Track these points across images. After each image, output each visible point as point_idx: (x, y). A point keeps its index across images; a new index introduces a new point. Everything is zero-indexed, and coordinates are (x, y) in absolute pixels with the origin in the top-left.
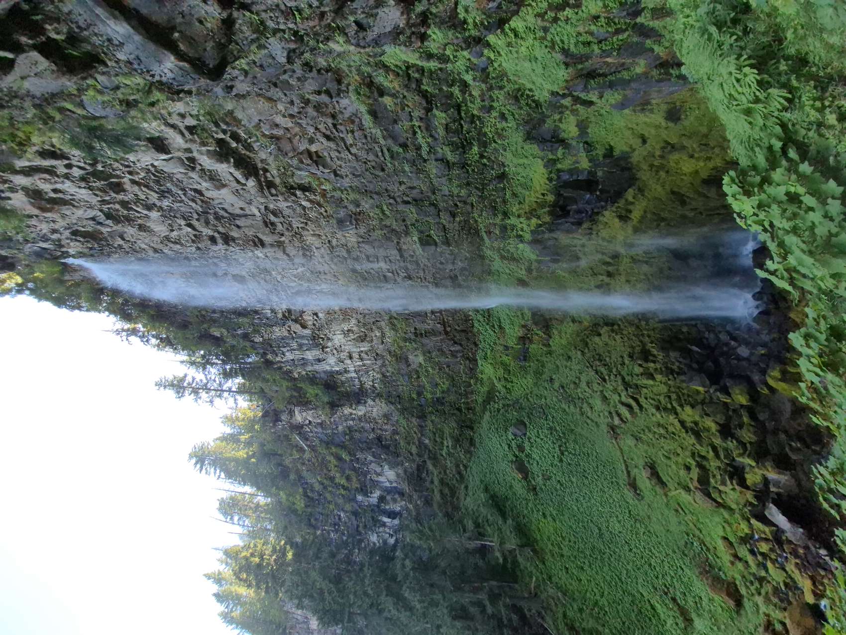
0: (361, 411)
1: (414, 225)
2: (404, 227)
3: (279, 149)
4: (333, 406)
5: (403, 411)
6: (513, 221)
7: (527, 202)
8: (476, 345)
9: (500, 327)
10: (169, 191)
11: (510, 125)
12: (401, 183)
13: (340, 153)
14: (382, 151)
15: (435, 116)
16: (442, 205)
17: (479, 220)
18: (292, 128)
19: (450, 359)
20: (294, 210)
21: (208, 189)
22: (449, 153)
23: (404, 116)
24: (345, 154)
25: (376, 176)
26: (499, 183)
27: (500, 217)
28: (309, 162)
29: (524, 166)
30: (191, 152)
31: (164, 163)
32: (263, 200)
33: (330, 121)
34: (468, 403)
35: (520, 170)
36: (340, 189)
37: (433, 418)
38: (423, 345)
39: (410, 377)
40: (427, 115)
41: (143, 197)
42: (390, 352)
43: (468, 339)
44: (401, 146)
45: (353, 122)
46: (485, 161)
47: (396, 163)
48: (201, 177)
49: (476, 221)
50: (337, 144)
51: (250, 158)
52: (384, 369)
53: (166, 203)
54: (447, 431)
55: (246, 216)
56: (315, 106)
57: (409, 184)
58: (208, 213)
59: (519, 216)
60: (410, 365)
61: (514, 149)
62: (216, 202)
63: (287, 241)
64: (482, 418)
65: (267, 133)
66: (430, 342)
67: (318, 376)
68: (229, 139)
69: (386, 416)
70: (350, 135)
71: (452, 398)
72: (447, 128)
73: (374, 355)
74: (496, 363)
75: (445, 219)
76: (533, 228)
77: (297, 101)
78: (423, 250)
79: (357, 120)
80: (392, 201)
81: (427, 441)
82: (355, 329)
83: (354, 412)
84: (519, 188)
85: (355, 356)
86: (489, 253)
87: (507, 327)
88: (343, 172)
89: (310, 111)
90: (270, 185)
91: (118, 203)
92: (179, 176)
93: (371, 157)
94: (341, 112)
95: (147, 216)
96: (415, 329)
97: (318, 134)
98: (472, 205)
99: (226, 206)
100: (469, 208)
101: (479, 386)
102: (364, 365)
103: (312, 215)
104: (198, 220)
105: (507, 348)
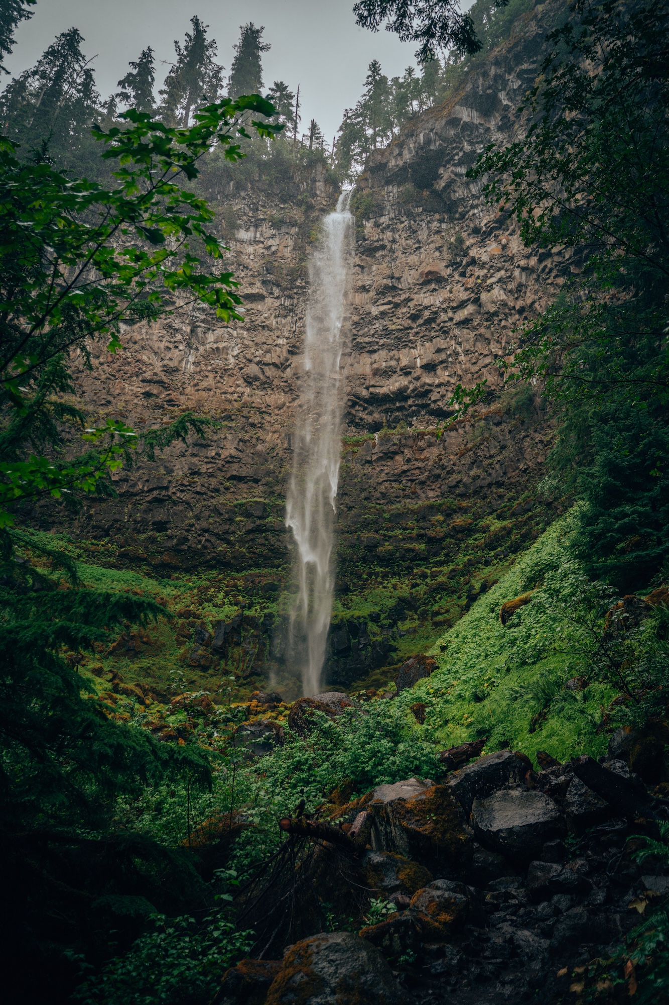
13: (387, 474)
30: (413, 378)
33: (420, 479)
41: (394, 319)
50: (396, 475)
51: (381, 406)
68: (403, 404)
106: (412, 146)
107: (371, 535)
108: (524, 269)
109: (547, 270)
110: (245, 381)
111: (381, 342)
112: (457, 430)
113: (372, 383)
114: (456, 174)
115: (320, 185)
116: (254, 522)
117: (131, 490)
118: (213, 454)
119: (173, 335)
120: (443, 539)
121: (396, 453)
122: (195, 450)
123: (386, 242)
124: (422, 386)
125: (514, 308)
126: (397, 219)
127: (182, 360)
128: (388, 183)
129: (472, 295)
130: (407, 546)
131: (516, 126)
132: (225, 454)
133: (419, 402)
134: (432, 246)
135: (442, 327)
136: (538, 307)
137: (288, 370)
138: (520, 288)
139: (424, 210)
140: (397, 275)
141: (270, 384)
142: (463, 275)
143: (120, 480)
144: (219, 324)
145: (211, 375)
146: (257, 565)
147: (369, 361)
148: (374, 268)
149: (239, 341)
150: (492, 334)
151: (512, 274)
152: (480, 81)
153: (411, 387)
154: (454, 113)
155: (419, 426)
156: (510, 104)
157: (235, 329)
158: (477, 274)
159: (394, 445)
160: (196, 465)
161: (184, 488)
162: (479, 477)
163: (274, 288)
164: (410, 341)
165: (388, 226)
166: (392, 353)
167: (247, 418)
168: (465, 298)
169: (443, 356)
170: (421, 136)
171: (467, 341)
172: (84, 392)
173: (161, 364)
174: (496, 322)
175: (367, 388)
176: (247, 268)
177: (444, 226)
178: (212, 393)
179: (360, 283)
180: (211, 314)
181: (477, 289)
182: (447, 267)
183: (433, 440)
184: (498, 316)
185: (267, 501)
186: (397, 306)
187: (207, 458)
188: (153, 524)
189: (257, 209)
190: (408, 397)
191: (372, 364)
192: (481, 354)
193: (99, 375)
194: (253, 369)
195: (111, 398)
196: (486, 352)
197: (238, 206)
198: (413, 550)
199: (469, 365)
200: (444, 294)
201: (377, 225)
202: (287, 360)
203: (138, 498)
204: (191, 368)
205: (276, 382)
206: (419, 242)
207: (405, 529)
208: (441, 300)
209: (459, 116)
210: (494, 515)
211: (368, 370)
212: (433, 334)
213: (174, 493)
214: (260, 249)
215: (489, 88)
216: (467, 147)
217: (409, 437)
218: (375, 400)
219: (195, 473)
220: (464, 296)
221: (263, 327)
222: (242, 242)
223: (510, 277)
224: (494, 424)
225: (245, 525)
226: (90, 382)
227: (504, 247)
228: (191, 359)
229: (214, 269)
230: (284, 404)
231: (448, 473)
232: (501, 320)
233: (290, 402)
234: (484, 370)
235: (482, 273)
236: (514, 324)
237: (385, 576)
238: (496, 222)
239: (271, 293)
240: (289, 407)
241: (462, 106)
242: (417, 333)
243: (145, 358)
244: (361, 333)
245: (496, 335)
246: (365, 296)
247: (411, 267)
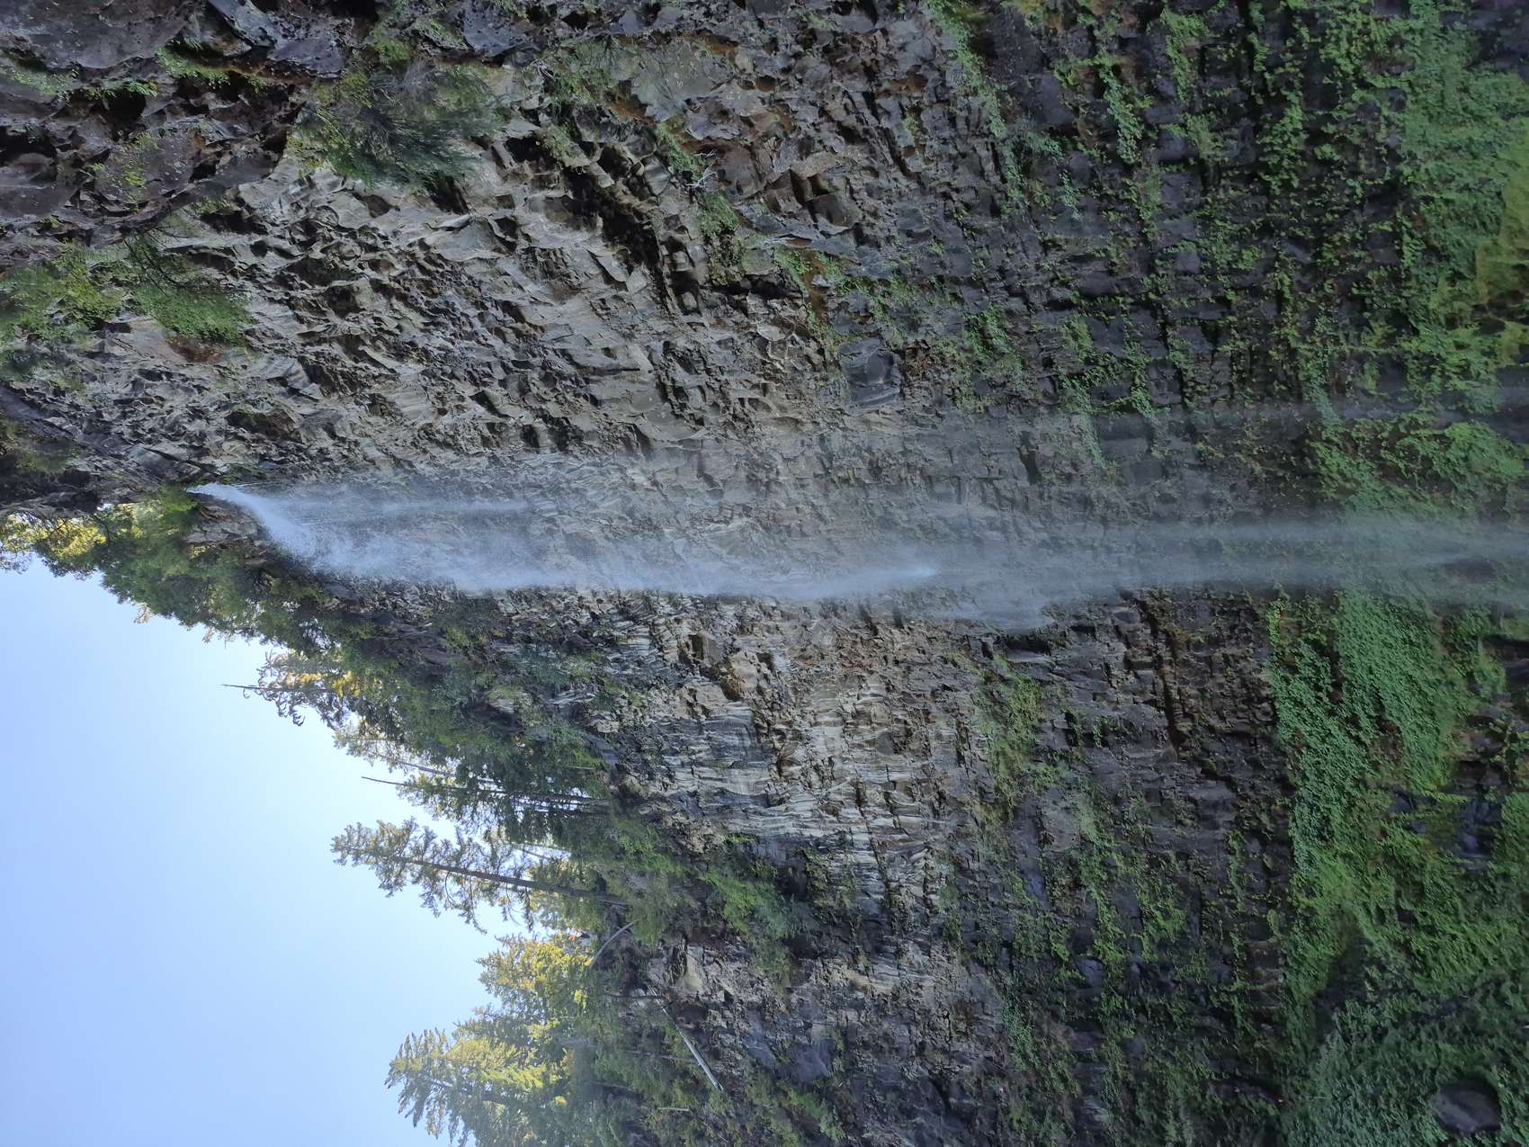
0: (883, 980)
1: (1080, 375)
2: (1048, 387)
3: (723, 177)
4: (800, 950)
5: (1022, 995)
6: (1428, 340)
7: (1480, 269)
8: (1288, 788)
9: (1381, 724)
10: (448, 310)
11: (1418, 24)
12: (1046, 246)
13: (876, 174)
14: (997, 157)
15: (1167, 30)
16: (1176, 303)
17: (1302, 347)
18: (759, 117)
19: (1189, 832)
20: (736, 351)
21: (535, 302)
22: (1206, 136)
23: (1070, 42)
24: (892, 179)
25: (975, 232)
26: (1376, 218)
27: (1380, 329)
28: (793, 206)
29: (1470, 150)
30: (512, 206)
31: (449, 236)
32: (661, 326)
33: (859, 85)
34: (1255, 996)
35: (1456, 164)
36: (867, 282)
37: (1128, 1033)
38: (1093, 774)
39: (1048, 881)
40: (1142, 30)
41: (391, 325)
42: (983, 793)
43: (1256, 765)
44: (1053, 133)
45: (921, 82)
46: (1327, 149)
47: (1037, 188)
48: (525, 270)
49: (1292, 353)
50: (872, 151)
51: (639, 215)
52: (961, 847)
53: (437, 340)
54: (1177, 1086)
55: (615, 371)
56: (826, 50)
57: (1071, 249)
58: (526, 365)
59: (1452, 322)
60: (1046, 840)
61: (1431, 100)
62: (551, 334)
63: (710, 441)
64: (1314, 1055)
65: (698, 136)
66: (1116, 765)
67: (761, 851)
68: (597, 170)
69: (966, 1010)
70: (909, 119)
71: (1197, 968)
72: (1203, 61)
73: (932, 797)
74: (1366, 855)
75: (1184, 348)
76: (1506, 362)
77: (786, 37)
78: (1107, 455)
79: (933, 76)
80: (1016, 304)
81: (1104, 1116)
82: (876, 710)
83: (863, 981)
84: (1452, 228)
85: (874, 795)
86: (1335, 460)
87: (1407, 725)
88: (877, 230)
89: (814, 63)
90: (684, 283)
91: (339, 340)
92: (475, 270)
93: (964, 178)
94: (891, 60)
95: (393, 375)
96: (1069, 717)
97: (825, 126)
98: (1280, 299)
99: (570, 346)
100: (1267, 308)
101: (1299, 937)
102: (900, 830)
103: (783, 362)
104: (503, 383)
105: (1407, 800)
111: (472, 311)
113: (600, 282)
124: (516, 176)
153: (540, 195)
164: (411, 263)
175: (622, 283)
190: (571, 177)
211: (573, 306)
212: (341, 240)
218: (635, 242)
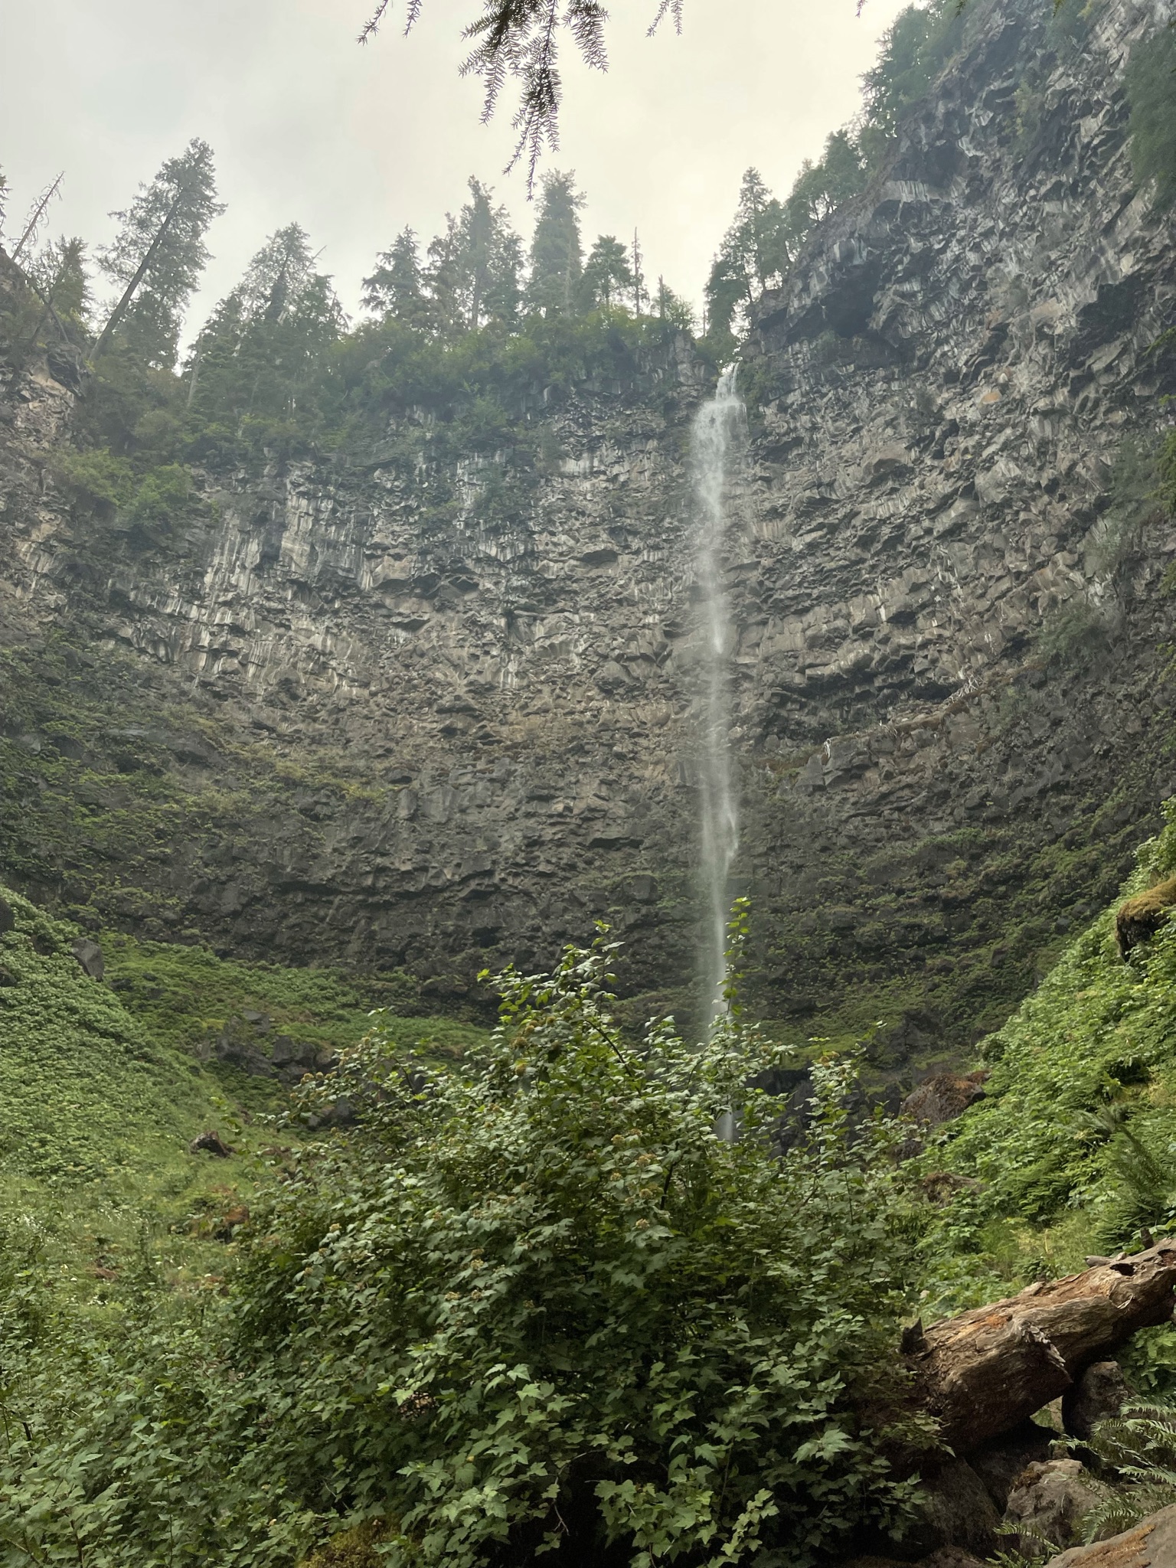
13: (854, 804)
30: (879, 642)
41: (833, 552)
51: (829, 698)
68: (868, 688)
88: (820, 797)
97: (897, 786)
106: (822, 269)
107: (841, 908)
108: (1046, 414)
109: (1089, 405)
110: (602, 690)
111: (815, 593)
112: (967, 711)
113: (808, 661)
114: (903, 295)
115: (684, 368)
116: (638, 911)
117: (434, 883)
118: (560, 807)
119: (479, 635)
120: (972, 899)
121: (864, 767)
122: (532, 807)
123: (803, 433)
124: (896, 651)
125: (1038, 485)
126: (815, 391)
127: (499, 671)
128: (792, 338)
129: (960, 483)
130: (905, 920)
131: (997, 185)
132: (579, 806)
133: (895, 679)
134: (880, 421)
135: (916, 548)
136: (1083, 472)
137: (668, 663)
138: (1045, 448)
139: (858, 368)
140: (826, 480)
141: (642, 688)
142: (939, 455)
143: (415, 869)
144: (551, 609)
145: (546, 689)
146: (652, 985)
147: (800, 626)
148: (788, 477)
149: (584, 629)
150: (1006, 539)
151: (1025, 429)
152: (923, 131)
153: (877, 656)
154: (886, 194)
155: (900, 718)
156: (979, 154)
157: (577, 613)
158: (962, 446)
159: (859, 754)
160: (534, 830)
161: (520, 870)
162: (1021, 782)
163: (630, 538)
164: (864, 582)
165: (802, 406)
166: (835, 608)
167: (610, 746)
168: (948, 490)
169: (924, 596)
170: (836, 249)
171: (963, 561)
172: (348, 741)
173: (465, 682)
174: (1008, 518)
175: (802, 671)
176: (583, 514)
177: (895, 386)
178: (550, 715)
179: (767, 505)
180: (536, 595)
181: (968, 469)
182: (909, 448)
183: (927, 734)
184: (1011, 507)
185: (657, 875)
186: (833, 529)
187: (551, 816)
188: (475, 934)
189: (590, 424)
190: (875, 675)
191: (804, 631)
192: (991, 577)
193: (371, 712)
194: (612, 669)
195: (392, 745)
196: (999, 573)
197: (558, 423)
198: (919, 927)
199: (970, 601)
200: (912, 492)
201: (783, 409)
202: (664, 647)
203: (446, 895)
204: (514, 682)
205: (651, 684)
206: (856, 420)
207: (900, 892)
208: (906, 503)
209: (895, 197)
210: (1060, 844)
211: (799, 641)
212: (901, 563)
213: (503, 880)
214: (601, 483)
215: (939, 137)
216: (916, 245)
217: (884, 737)
218: (819, 689)
219: (533, 843)
220: (944, 487)
221: (620, 602)
222: (572, 477)
223: (1022, 435)
224: (1033, 686)
225: (623, 919)
226: (356, 725)
227: (1004, 388)
228: (512, 667)
229: (531, 524)
230: (667, 717)
231: (963, 785)
232: (1017, 513)
233: (677, 713)
234: (1001, 603)
235: (971, 442)
236: (1043, 513)
237: (875, 977)
238: (983, 353)
239: (627, 547)
240: (675, 721)
241: (896, 180)
242: (873, 567)
243: (438, 675)
244: (778, 585)
245: (1012, 540)
246: (780, 525)
247: (848, 463)
